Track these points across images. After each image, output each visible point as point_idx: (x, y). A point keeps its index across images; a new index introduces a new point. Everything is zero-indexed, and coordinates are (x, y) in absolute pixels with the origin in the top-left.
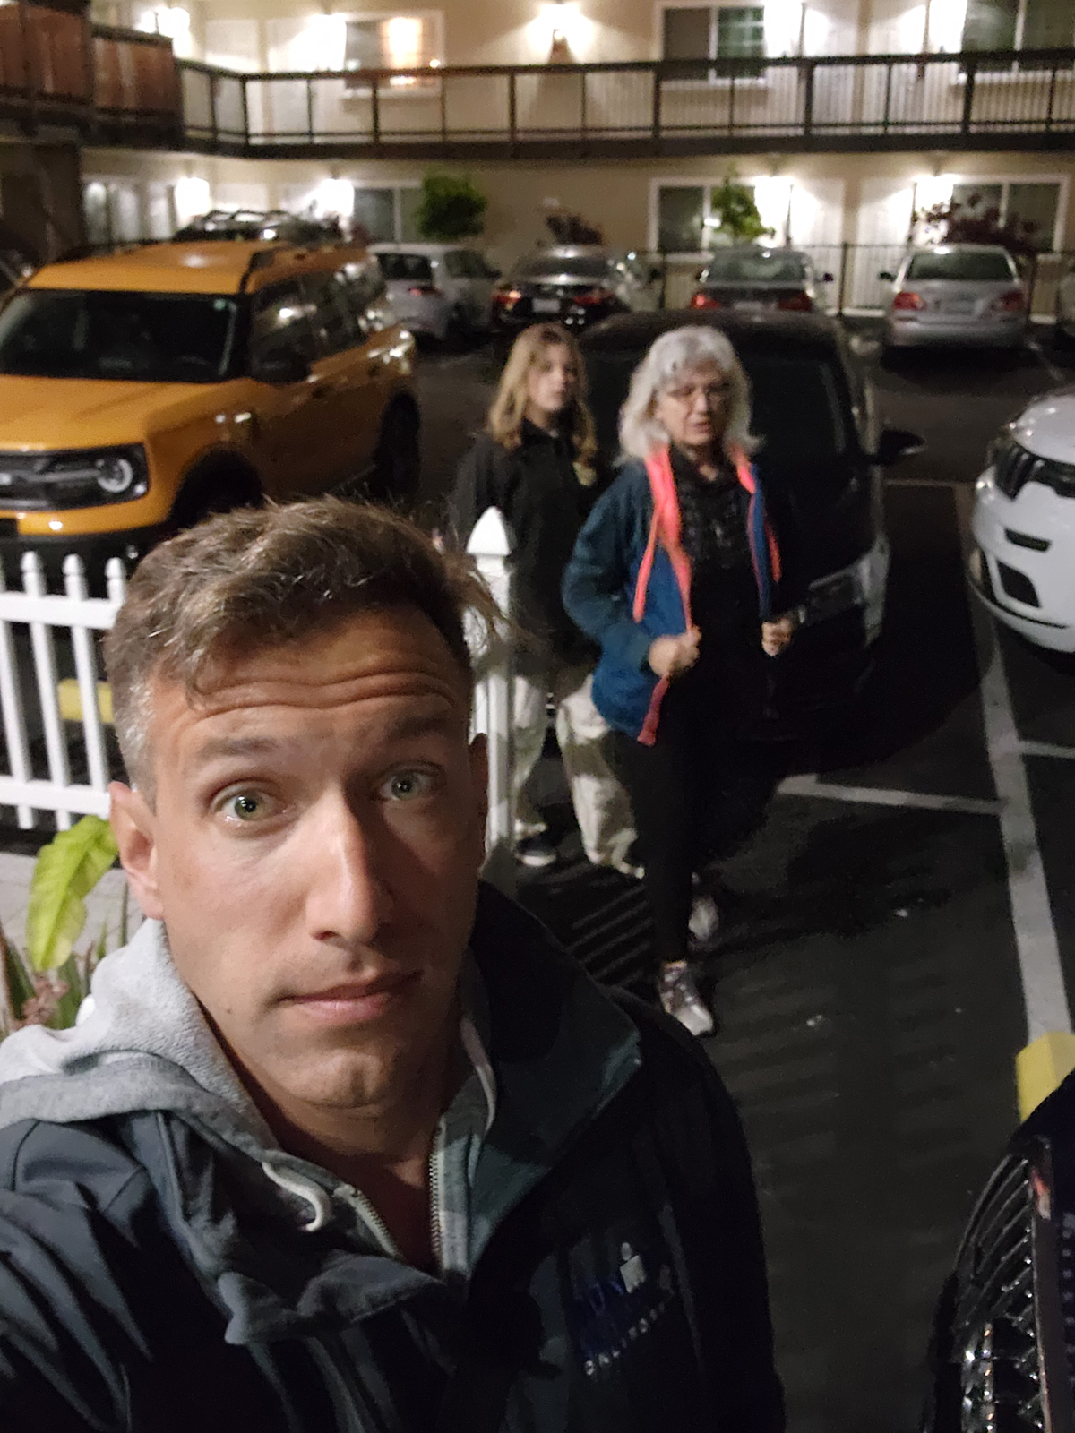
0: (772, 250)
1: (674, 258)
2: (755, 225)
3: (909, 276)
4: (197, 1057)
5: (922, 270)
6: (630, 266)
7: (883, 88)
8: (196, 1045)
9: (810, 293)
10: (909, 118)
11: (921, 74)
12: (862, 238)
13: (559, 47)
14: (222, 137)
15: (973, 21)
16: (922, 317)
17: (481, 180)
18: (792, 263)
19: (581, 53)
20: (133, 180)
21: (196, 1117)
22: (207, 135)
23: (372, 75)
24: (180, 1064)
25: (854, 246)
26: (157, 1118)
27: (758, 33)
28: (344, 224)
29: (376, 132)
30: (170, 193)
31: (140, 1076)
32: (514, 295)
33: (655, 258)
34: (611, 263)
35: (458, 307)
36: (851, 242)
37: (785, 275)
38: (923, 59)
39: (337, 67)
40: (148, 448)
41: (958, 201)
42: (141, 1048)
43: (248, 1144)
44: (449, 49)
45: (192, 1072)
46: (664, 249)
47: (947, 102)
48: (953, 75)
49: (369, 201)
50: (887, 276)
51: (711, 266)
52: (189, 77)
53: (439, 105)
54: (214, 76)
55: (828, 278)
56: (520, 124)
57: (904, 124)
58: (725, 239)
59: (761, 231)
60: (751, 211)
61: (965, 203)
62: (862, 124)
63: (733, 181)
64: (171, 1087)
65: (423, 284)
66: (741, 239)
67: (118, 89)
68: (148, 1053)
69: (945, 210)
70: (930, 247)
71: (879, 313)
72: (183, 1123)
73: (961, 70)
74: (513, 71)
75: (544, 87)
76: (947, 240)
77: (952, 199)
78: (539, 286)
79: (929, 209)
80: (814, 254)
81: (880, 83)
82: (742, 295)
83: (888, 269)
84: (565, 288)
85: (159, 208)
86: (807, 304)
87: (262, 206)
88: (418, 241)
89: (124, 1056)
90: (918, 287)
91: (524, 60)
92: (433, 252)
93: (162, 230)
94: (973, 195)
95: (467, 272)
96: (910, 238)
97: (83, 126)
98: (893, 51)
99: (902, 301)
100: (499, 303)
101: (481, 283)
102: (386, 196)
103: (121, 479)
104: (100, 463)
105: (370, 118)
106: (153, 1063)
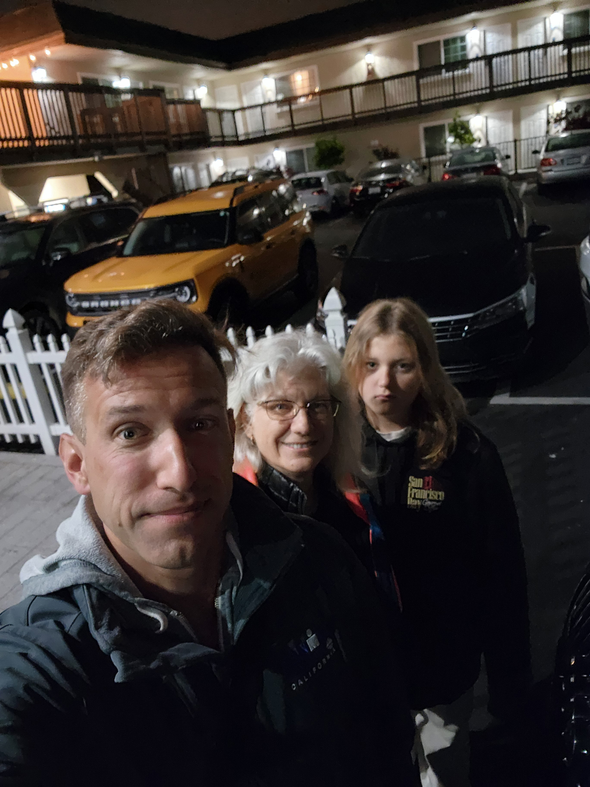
0: (480, 148)
1: (433, 159)
2: (471, 138)
3: (547, 150)
4: (101, 559)
5: (553, 146)
6: (412, 167)
7: (527, 63)
8: (101, 554)
9: (499, 165)
10: (541, 75)
11: (545, 53)
12: (524, 136)
13: (371, 72)
14: (226, 139)
15: (568, 24)
16: (555, 169)
17: (342, 138)
18: (490, 152)
19: (381, 73)
20: (191, 163)
21: (101, 586)
22: (220, 139)
23: (289, 100)
24: (93, 563)
25: (520, 140)
26: (83, 587)
27: (464, 48)
28: (282, 169)
29: (293, 125)
30: (208, 167)
31: (75, 570)
32: (360, 188)
33: (425, 160)
34: (403, 166)
35: (335, 198)
36: (517, 138)
37: (487, 159)
38: (546, 46)
39: (273, 99)
40: (196, 280)
41: (569, 110)
42: (75, 557)
43: (127, 596)
44: (322, 82)
45: (99, 566)
46: (428, 155)
47: (559, 65)
48: (561, 51)
49: (293, 156)
50: (536, 152)
51: (451, 159)
52: (209, 115)
53: (319, 109)
54: (220, 112)
55: (508, 157)
56: (356, 111)
57: (539, 78)
58: (457, 147)
59: (474, 140)
60: (468, 131)
61: (573, 110)
62: (518, 82)
63: (458, 120)
64: (89, 573)
65: (319, 189)
66: (465, 146)
67: (179, 125)
68: (78, 559)
69: (564, 115)
70: (557, 134)
71: (535, 170)
72: (96, 589)
73: (564, 49)
74: (351, 87)
75: (366, 92)
76: (566, 130)
77: (567, 110)
78: (371, 182)
79: (555, 116)
80: (500, 147)
81: (525, 61)
82: (466, 171)
83: (538, 149)
84: (383, 181)
85: (204, 174)
86: (498, 172)
87: (246, 166)
88: (316, 170)
89: (68, 562)
90: (552, 155)
91: (355, 81)
92: (322, 174)
93: (206, 183)
94: (577, 107)
95: (338, 181)
96: (548, 132)
97: (166, 144)
98: (529, 45)
99: (545, 162)
100: (353, 193)
101: (345, 185)
102: (299, 153)
103: (186, 295)
104: (177, 290)
105: (290, 120)
106: (81, 564)
